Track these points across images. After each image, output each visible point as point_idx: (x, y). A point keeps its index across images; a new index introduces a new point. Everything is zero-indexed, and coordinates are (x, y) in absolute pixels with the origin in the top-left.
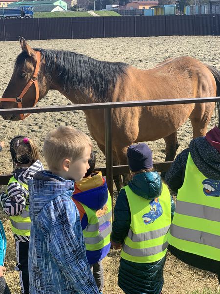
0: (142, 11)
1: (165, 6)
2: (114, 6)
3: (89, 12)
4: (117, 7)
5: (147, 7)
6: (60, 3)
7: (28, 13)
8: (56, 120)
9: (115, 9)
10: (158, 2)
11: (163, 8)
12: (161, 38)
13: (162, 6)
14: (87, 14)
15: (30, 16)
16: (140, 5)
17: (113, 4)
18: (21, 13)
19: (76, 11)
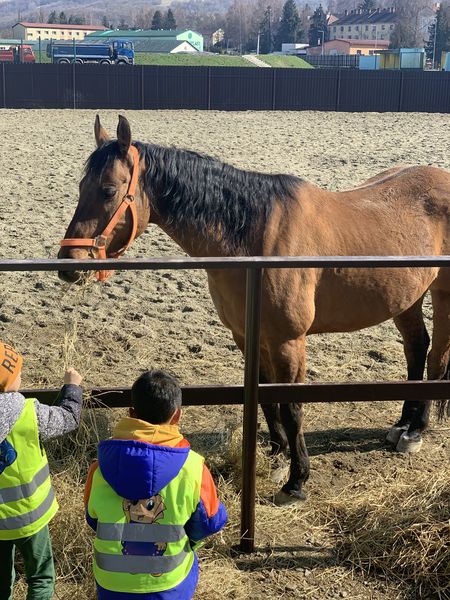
0: (355, 59)
1: (402, 50)
2: (298, 46)
3: (246, 57)
4: (305, 48)
5: (365, 51)
6: (190, 36)
7: (123, 53)
8: (160, 277)
9: (300, 52)
10: (388, 42)
11: (398, 55)
12: (389, 116)
13: (395, 51)
14: (243, 60)
15: (127, 60)
16: (351, 45)
17: (297, 42)
18: (109, 53)
19: (220, 53)
